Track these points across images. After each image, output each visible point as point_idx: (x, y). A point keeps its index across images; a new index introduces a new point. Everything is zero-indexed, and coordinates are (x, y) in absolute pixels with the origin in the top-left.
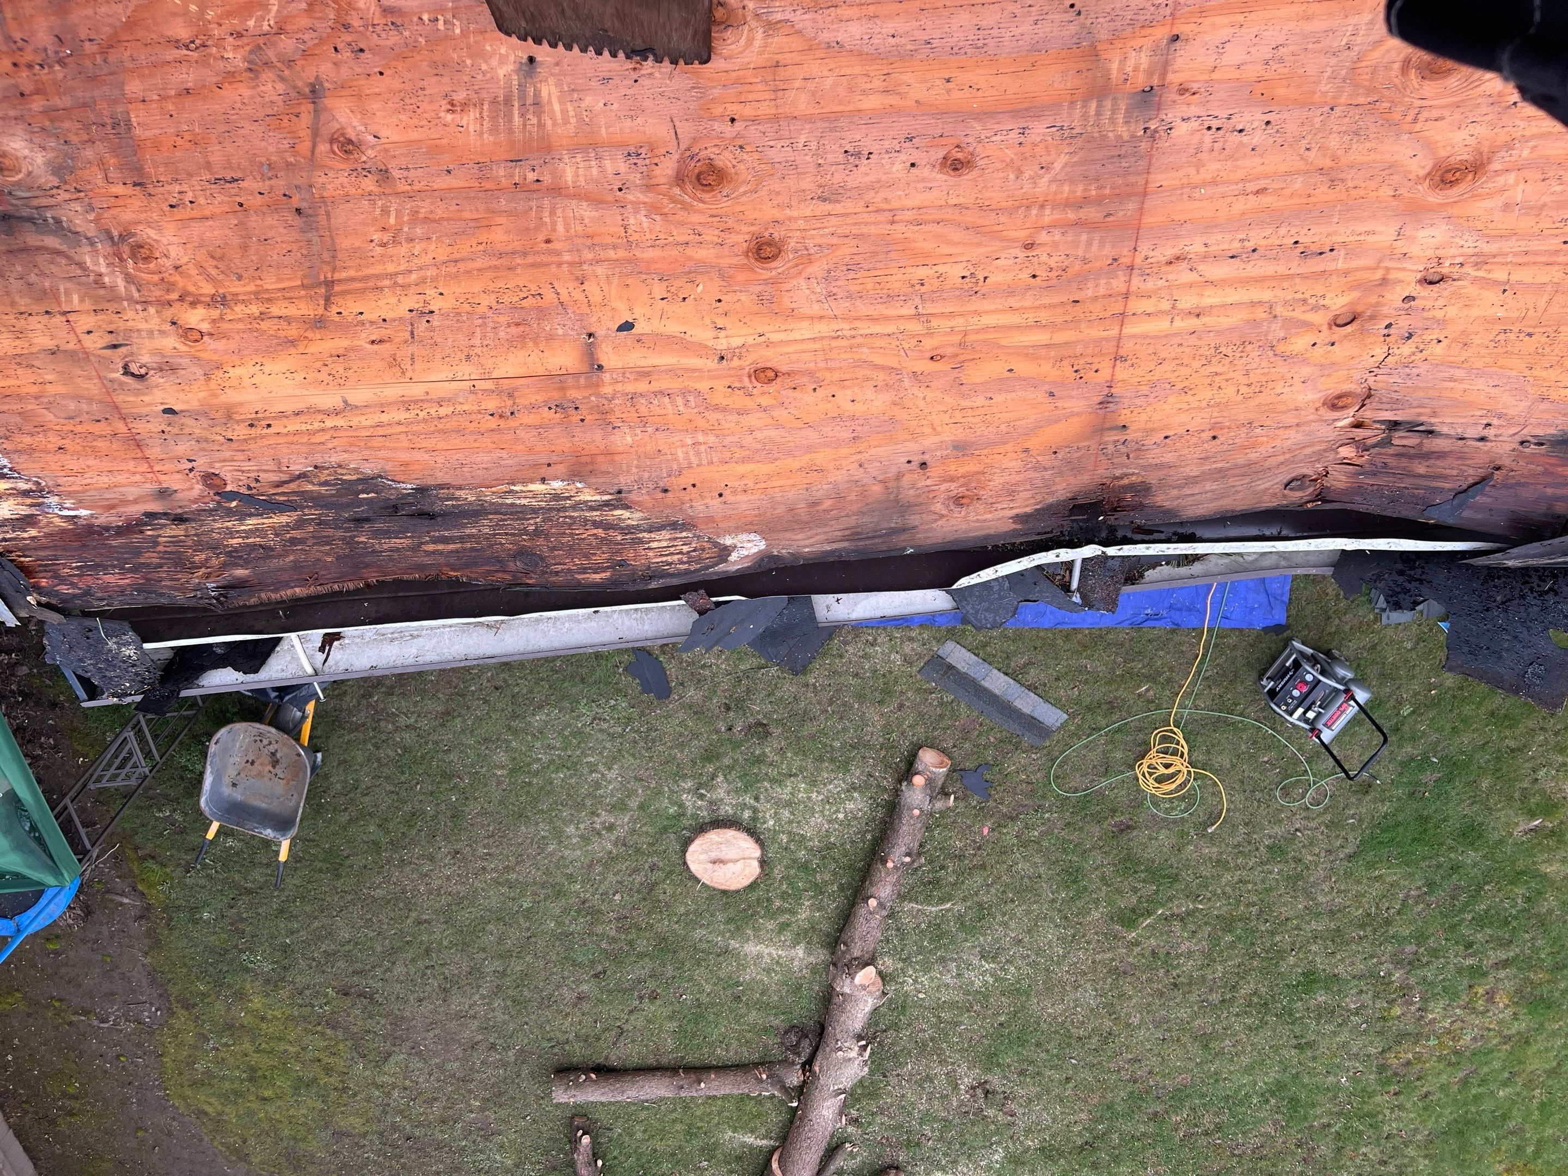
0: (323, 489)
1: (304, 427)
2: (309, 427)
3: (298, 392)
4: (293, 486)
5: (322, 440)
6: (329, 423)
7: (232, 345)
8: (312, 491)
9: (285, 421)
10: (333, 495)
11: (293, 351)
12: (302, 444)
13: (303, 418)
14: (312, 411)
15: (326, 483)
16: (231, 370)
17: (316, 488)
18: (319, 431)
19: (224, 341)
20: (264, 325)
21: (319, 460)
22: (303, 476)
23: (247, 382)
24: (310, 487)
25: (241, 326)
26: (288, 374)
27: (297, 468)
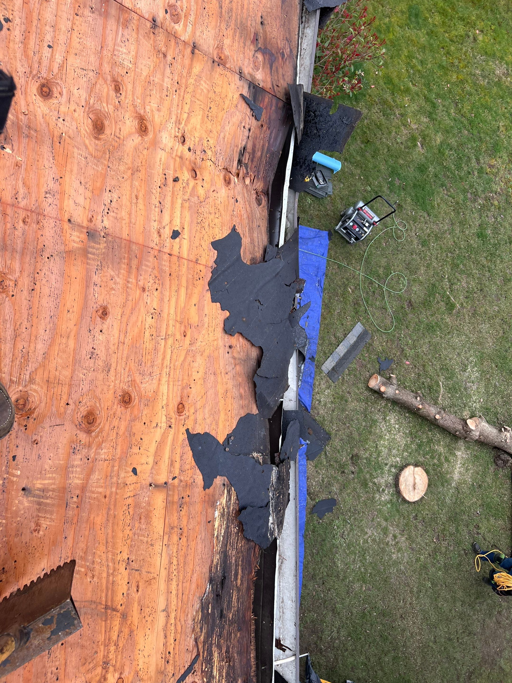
0: (204, 631)
1: (173, 635)
2: (173, 632)
3: (155, 634)
4: (200, 646)
5: (180, 627)
6: (173, 621)
7: (128, 663)
8: (204, 637)
9: (168, 644)
10: (208, 626)
11: (135, 633)
12: (181, 637)
13: (168, 634)
14: (165, 628)
15: (201, 629)
16: (139, 667)
17: (203, 634)
18: (176, 628)
19: (125, 667)
20: (121, 645)
21: (189, 630)
22: (196, 640)
23: (146, 660)
24: (202, 638)
25: (119, 657)
26: (146, 637)
27: (192, 642)
